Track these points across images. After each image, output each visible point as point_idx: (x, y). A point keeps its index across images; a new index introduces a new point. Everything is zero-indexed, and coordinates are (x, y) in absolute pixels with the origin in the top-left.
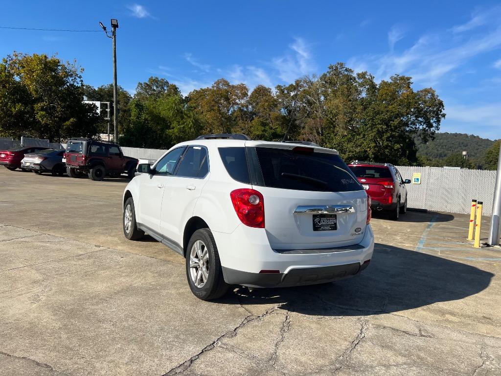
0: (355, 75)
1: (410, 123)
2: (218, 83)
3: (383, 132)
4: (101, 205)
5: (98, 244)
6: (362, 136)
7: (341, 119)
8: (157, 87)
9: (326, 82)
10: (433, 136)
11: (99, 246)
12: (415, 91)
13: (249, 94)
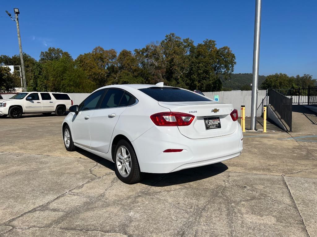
0: (182, 41)
2: (96, 49)
4: (11, 130)
5: (2, 151)
7: (176, 68)
8: (55, 54)
11: (3, 152)
12: (218, 49)
13: (118, 55)
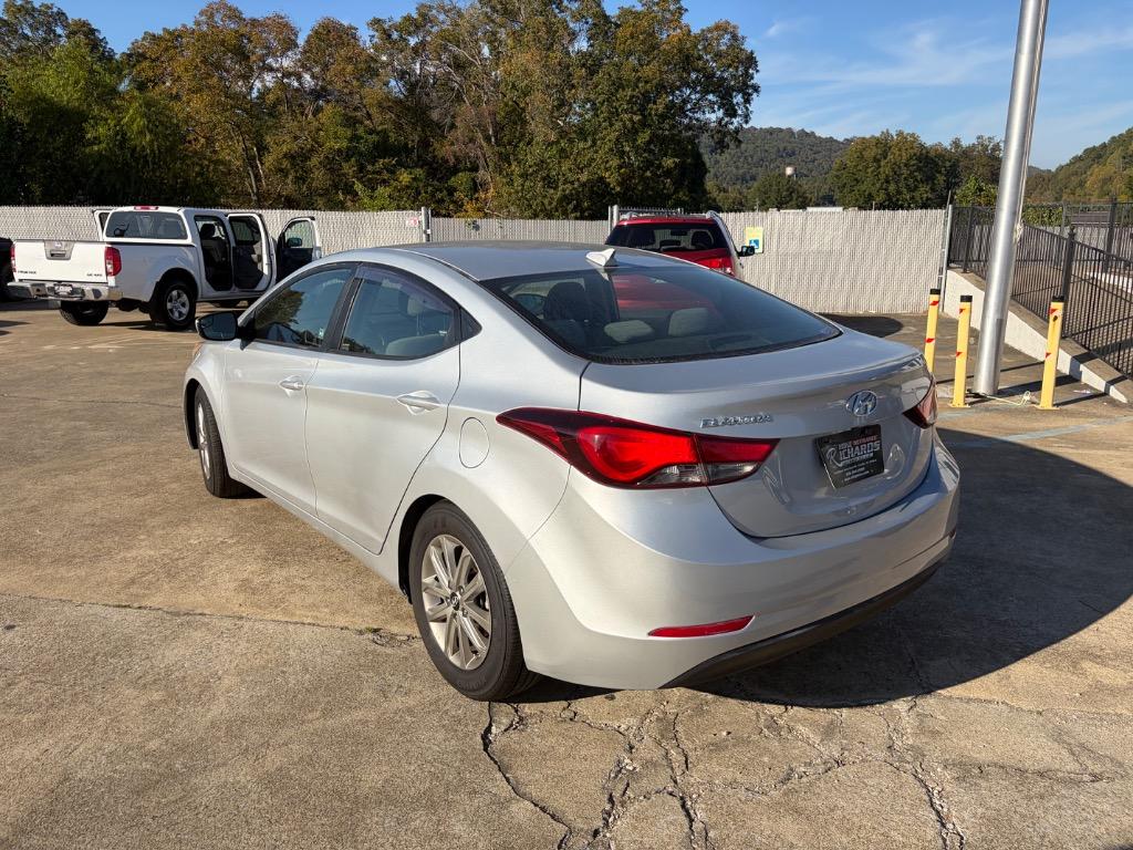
1: (689, 107)
2: (209, 13)
3: (637, 132)
6: (590, 143)
7: (538, 103)
8: (34, 28)
9: (493, 8)
10: (737, 137)
12: (695, 30)
13: (301, 41)
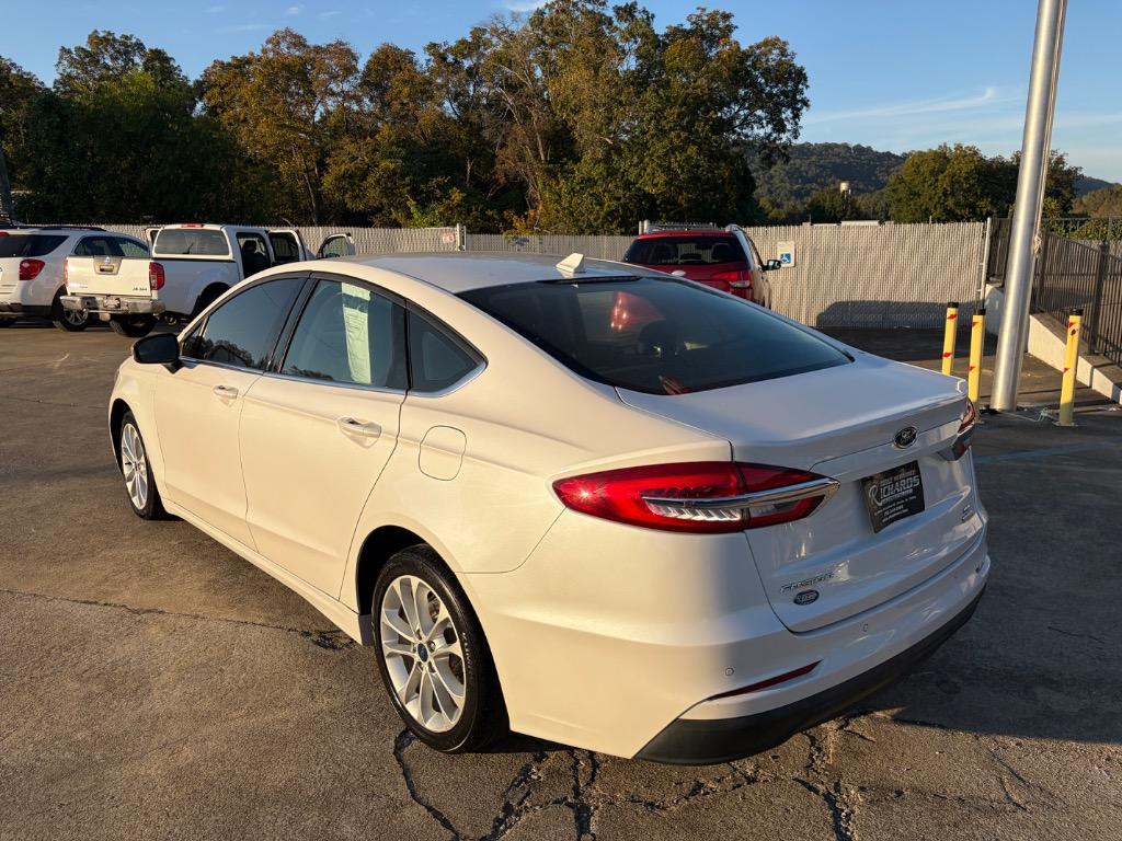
0: (610, 13)
1: (737, 123)
2: (275, 41)
3: (683, 148)
6: (637, 160)
7: (587, 121)
9: (544, 30)
10: (785, 153)
